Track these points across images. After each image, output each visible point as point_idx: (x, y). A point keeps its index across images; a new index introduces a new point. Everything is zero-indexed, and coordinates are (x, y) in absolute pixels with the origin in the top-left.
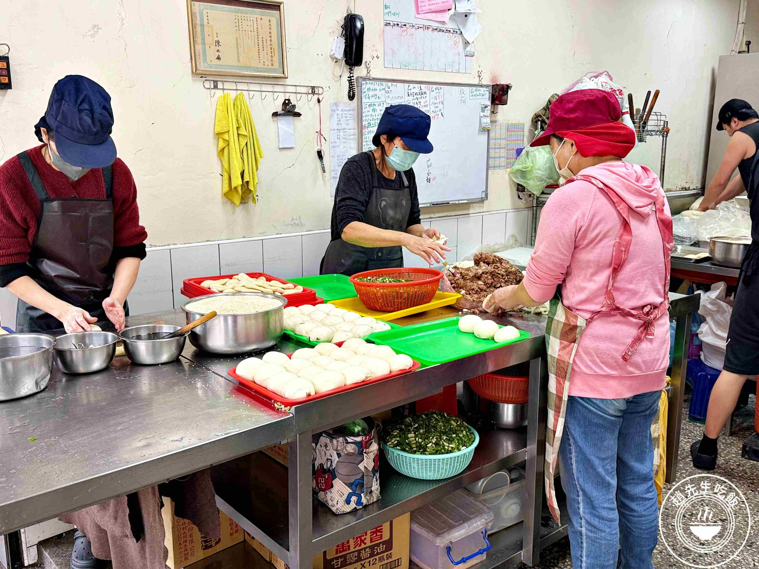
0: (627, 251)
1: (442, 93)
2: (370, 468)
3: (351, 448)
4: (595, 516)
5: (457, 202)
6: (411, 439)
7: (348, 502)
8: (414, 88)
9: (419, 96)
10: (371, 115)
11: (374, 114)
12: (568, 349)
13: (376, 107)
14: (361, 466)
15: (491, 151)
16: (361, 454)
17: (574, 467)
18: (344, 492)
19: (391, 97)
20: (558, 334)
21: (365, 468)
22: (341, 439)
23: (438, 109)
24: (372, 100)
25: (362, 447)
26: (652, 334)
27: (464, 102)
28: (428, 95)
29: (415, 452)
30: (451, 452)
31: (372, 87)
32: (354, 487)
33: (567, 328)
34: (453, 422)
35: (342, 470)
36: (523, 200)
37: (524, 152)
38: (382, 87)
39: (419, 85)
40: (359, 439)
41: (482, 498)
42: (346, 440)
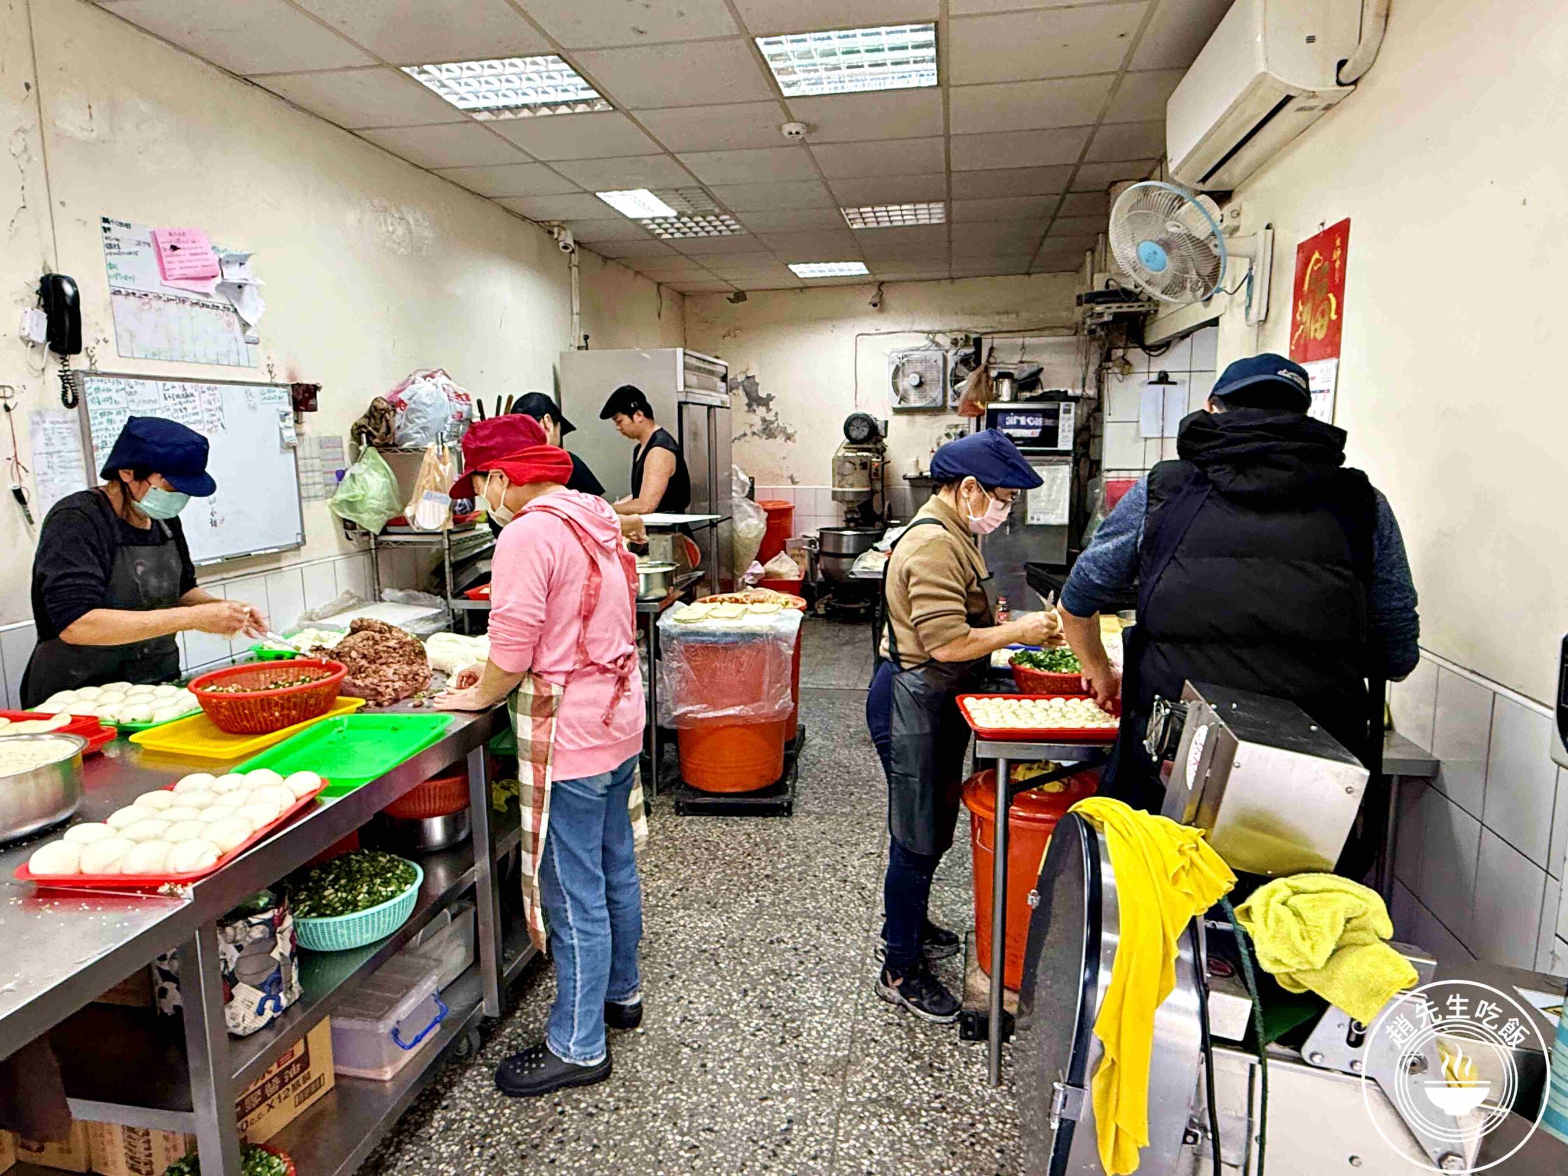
0: (596, 596)
1: (218, 396)
2: (287, 954)
3: (257, 933)
4: (587, 920)
5: (263, 552)
6: (331, 897)
7: (260, 1012)
8: (173, 387)
9: (183, 400)
10: (106, 429)
11: (110, 427)
12: (544, 727)
13: (114, 417)
14: (275, 954)
15: (301, 475)
16: (273, 935)
17: (558, 869)
18: (252, 999)
19: (137, 400)
20: (529, 711)
21: (281, 954)
22: (240, 924)
23: (214, 418)
24: (106, 406)
25: (273, 925)
26: (629, 690)
27: (254, 408)
28: (197, 398)
29: (342, 913)
30: (391, 897)
31: (102, 386)
32: (267, 987)
33: (539, 702)
34: (380, 858)
35: (247, 969)
36: (354, 541)
37: (347, 474)
38: (121, 387)
39: (181, 384)
40: (268, 915)
41: (421, 951)
42: (249, 922)
